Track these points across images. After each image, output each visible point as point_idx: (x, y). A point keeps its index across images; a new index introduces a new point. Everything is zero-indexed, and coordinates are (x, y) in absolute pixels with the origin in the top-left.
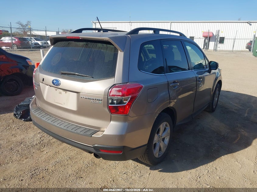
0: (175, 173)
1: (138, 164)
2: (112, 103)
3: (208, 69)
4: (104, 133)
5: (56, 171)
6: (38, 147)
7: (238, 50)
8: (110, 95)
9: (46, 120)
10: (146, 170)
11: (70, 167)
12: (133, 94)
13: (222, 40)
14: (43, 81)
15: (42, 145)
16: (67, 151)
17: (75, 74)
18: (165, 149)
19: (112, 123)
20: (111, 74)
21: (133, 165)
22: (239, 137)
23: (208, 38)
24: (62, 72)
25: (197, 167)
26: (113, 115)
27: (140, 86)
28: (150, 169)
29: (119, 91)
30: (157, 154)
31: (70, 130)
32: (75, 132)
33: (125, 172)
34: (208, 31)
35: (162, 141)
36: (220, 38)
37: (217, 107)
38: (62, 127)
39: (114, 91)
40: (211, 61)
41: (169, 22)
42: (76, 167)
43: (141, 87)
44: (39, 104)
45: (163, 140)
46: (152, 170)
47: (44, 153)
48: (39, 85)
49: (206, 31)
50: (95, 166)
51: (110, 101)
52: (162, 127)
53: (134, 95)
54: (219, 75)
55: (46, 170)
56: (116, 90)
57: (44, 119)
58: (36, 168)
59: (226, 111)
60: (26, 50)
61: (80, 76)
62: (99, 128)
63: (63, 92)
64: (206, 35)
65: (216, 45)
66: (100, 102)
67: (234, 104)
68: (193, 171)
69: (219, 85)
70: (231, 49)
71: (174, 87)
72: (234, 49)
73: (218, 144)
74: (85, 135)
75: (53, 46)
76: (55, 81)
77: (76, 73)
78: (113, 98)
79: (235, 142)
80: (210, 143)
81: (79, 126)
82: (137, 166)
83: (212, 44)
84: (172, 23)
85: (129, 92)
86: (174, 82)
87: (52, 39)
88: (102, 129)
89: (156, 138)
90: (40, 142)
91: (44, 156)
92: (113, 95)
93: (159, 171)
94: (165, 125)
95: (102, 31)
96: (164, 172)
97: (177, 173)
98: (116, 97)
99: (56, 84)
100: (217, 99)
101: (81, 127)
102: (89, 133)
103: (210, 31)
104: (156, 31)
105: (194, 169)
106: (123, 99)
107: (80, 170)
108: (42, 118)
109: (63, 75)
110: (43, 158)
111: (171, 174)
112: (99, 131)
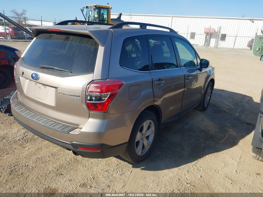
0: (157, 172)
1: (121, 161)
2: (91, 100)
3: (199, 67)
4: (82, 130)
5: (36, 167)
6: (20, 142)
7: (240, 48)
8: (88, 92)
9: (26, 116)
10: (128, 168)
11: (51, 163)
12: (112, 90)
13: (224, 37)
14: (23, 74)
15: (25, 140)
16: (50, 147)
17: (53, 69)
18: (149, 147)
19: (91, 120)
20: (90, 69)
21: (116, 162)
22: (227, 136)
23: (210, 34)
24: (41, 65)
25: (180, 166)
26: (91, 112)
27: (121, 83)
28: (133, 167)
29: (97, 87)
30: (140, 152)
31: (49, 126)
32: (53, 128)
33: (106, 170)
34: (209, 28)
35: (145, 139)
36: (222, 35)
37: (209, 106)
38: (40, 122)
39: (92, 88)
40: (202, 59)
41: (171, 17)
42: (58, 164)
43: (122, 85)
44: (20, 98)
45: (147, 138)
46: (134, 168)
47: (26, 149)
48: (19, 79)
49: (208, 27)
50: (77, 163)
51: (89, 98)
52: (145, 125)
53: (114, 92)
54: (212, 74)
55: (26, 166)
56: (94, 87)
57: (23, 114)
58: (16, 164)
59: (218, 110)
60: (20, 40)
61: (58, 70)
62: (78, 125)
63: (42, 87)
64: (207, 31)
65: (217, 42)
66: (78, 98)
67: (227, 103)
68: (175, 170)
69: (211, 83)
70: (232, 47)
71: (159, 84)
72: (236, 47)
73: (205, 144)
74: (62, 132)
75: (35, 38)
76: (34, 75)
77: (55, 68)
78: (91, 95)
79: (221, 142)
80: (197, 142)
81: (57, 122)
82: (120, 163)
83: (213, 41)
84: (173, 18)
85: (108, 89)
86: (159, 80)
87: (34, 30)
88: (80, 127)
89: (139, 136)
90: (23, 138)
91: (26, 152)
92: (90, 92)
93: (141, 169)
94: (148, 123)
95: (87, 24)
96: (146, 170)
97: (159, 171)
98: (94, 93)
99: (35, 78)
100: (209, 98)
101: (59, 123)
102: (66, 130)
103: (211, 28)
104: (143, 25)
105: (177, 167)
106: (102, 95)
107: (61, 167)
108: (21, 112)
109: (42, 69)
110: (25, 154)
111: (153, 172)
112: (78, 128)
